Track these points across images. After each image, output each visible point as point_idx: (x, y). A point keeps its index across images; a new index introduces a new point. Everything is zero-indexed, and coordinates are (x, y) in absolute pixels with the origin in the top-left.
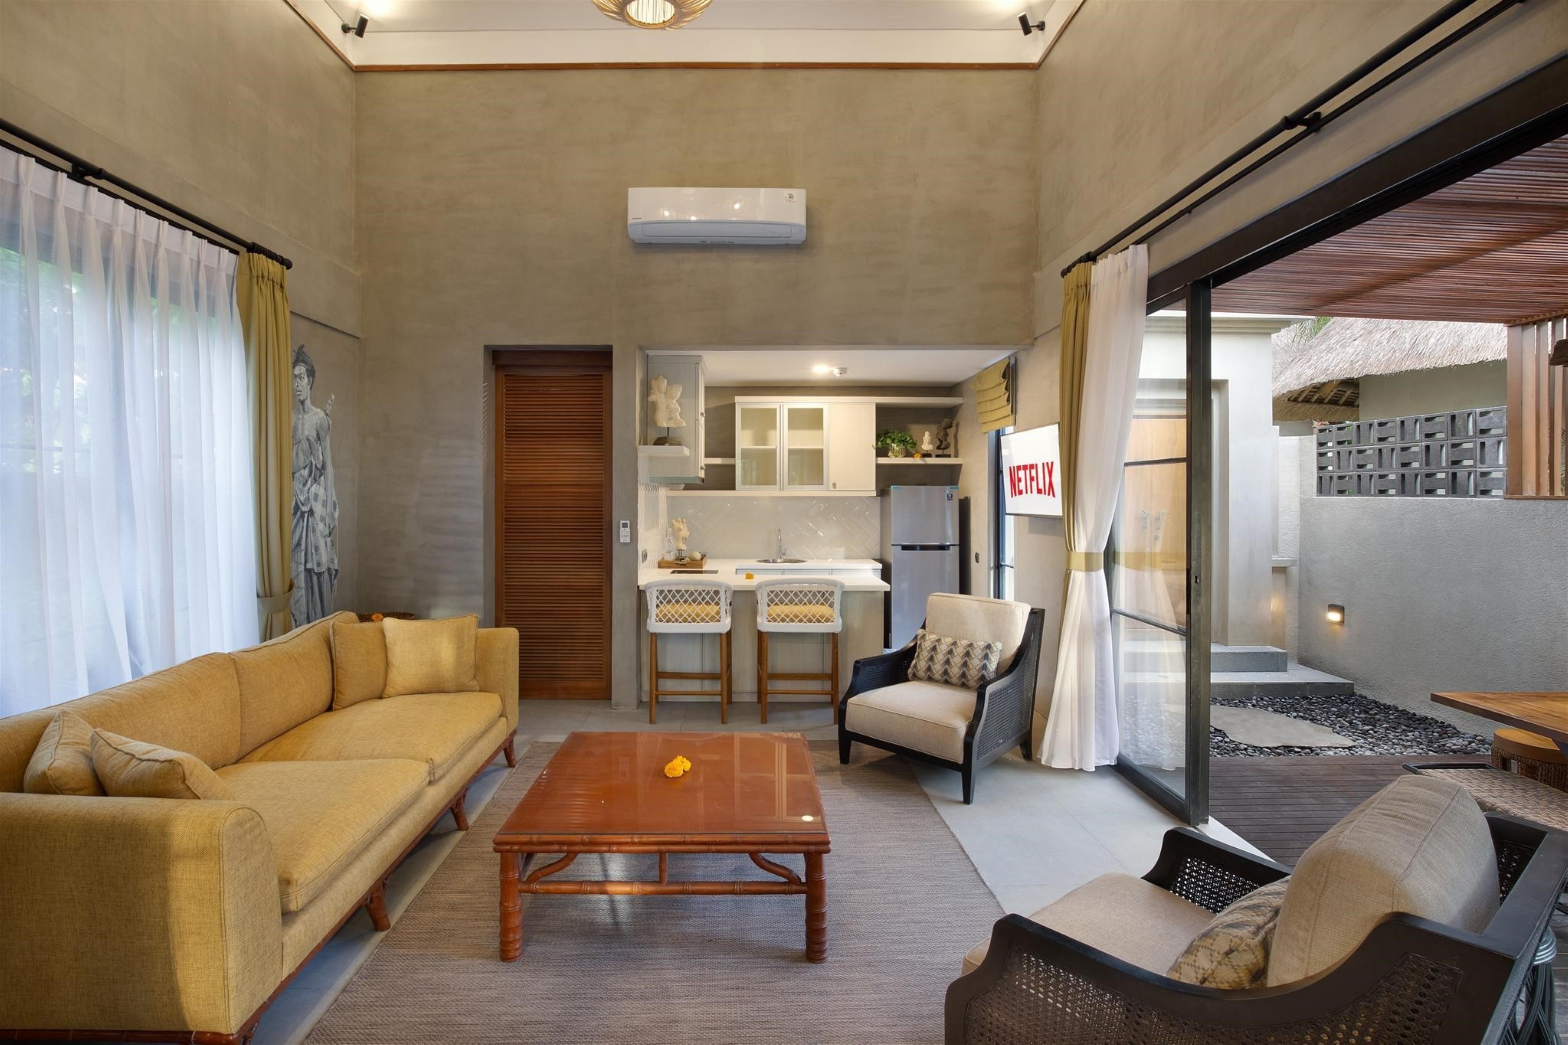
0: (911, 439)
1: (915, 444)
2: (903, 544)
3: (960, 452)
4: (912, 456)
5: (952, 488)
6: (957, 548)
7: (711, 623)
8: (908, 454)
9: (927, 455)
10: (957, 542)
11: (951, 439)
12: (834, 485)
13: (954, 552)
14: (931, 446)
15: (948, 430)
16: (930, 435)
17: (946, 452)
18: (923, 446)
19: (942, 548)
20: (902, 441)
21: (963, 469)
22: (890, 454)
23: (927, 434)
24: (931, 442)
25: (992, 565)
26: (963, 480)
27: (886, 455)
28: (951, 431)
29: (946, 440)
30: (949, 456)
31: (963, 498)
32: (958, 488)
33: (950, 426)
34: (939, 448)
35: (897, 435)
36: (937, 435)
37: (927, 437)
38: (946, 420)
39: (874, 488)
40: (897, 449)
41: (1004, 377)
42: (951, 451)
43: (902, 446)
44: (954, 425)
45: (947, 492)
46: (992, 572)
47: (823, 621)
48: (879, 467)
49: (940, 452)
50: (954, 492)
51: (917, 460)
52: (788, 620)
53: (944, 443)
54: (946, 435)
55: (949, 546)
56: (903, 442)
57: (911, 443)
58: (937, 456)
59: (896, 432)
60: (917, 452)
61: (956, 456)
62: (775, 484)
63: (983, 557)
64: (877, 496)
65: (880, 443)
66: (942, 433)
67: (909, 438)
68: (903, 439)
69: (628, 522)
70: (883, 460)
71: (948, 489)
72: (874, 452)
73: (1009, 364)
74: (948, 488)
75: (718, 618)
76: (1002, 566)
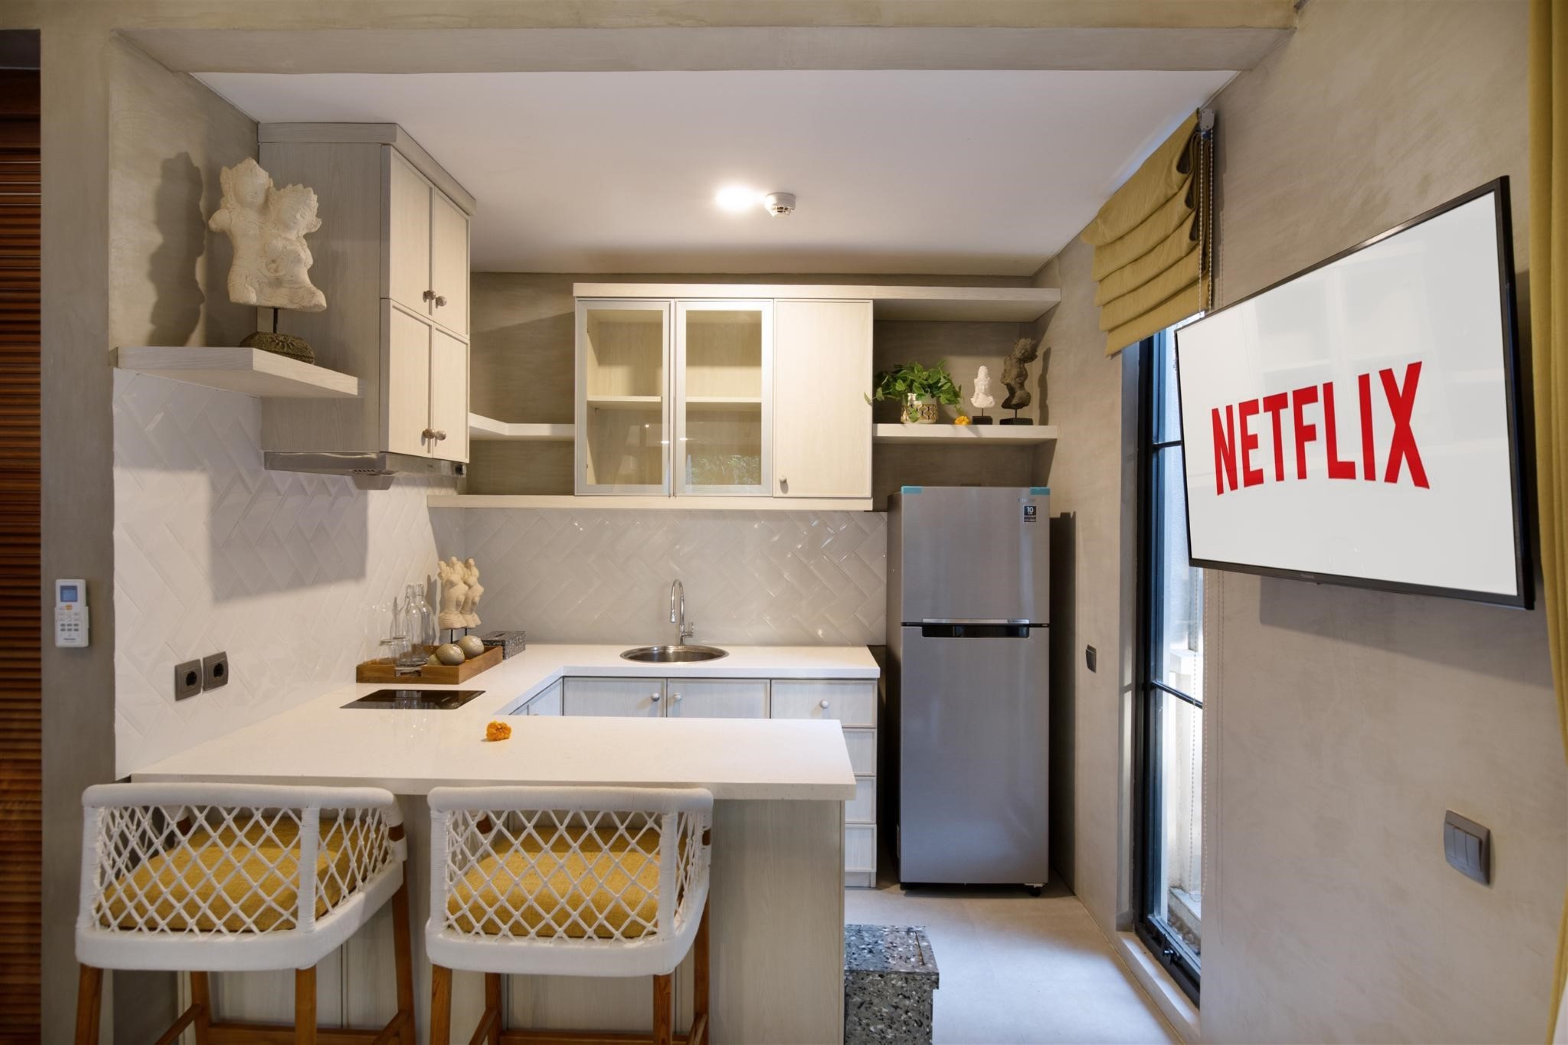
0: (949, 381)
1: (956, 395)
2: (926, 621)
3: (1053, 411)
4: (951, 421)
5: (1033, 493)
6: (1046, 631)
7: (257, 937)
8: (943, 418)
9: (982, 420)
10: (1046, 620)
11: (1032, 386)
12: (784, 483)
13: (1040, 639)
14: (991, 398)
15: (1027, 365)
16: (990, 374)
17: (1022, 413)
18: (973, 400)
19: (1012, 631)
20: (930, 386)
21: (1059, 447)
22: (904, 417)
23: (982, 371)
24: (991, 391)
25: (1128, 679)
26: (1057, 474)
27: (896, 419)
28: (1034, 368)
29: (1022, 385)
30: (1028, 422)
31: (1058, 515)
32: (1048, 492)
33: (1030, 356)
34: (1006, 405)
35: (920, 375)
36: (1004, 376)
37: (982, 378)
38: (1023, 341)
39: (867, 491)
40: (918, 404)
41: (1182, 167)
42: (1032, 411)
43: (928, 399)
44: (1040, 352)
45: (1024, 501)
46: (1128, 697)
47: (617, 934)
48: (880, 446)
49: (1009, 414)
50: (1039, 501)
51: (961, 431)
52: (505, 928)
53: (1019, 393)
54: (1023, 376)
55: (1028, 626)
56: (931, 388)
57: (947, 392)
58: (1004, 422)
59: (918, 367)
60: (961, 413)
61: (1044, 421)
62: (659, 482)
63: (1107, 658)
64: (876, 510)
65: (880, 390)
66: (1014, 372)
67: (943, 381)
68: (931, 382)
69: (80, 584)
70: (887, 430)
71: (1025, 495)
72: (869, 410)
73: (1197, 129)
74: (1026, 491)
75: (286, 915)
76: (1155, 687)
